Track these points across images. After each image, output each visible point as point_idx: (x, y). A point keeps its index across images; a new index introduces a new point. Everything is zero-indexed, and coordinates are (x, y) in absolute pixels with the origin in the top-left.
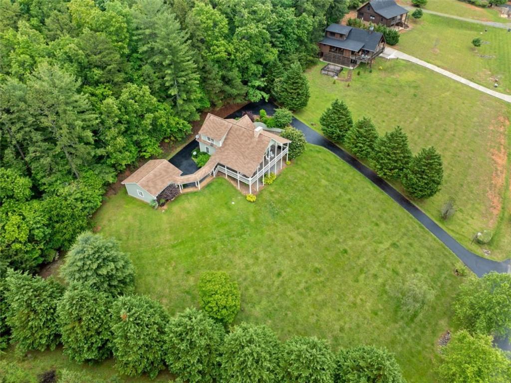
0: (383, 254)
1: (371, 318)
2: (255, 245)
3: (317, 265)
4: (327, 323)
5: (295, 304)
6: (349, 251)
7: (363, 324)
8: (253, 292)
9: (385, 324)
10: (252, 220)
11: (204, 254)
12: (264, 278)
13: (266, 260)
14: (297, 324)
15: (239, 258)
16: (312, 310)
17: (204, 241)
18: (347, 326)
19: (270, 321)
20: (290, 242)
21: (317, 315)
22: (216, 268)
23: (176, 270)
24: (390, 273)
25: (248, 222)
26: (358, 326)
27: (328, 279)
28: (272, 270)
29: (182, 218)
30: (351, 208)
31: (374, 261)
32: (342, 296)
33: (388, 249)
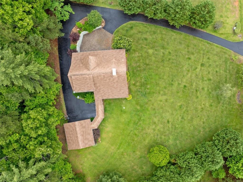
0: (200, 74)
1: (211, 109)
2: (150, 118)
3: (179, 104)
4: (197, 125)
5: (182, 128)
6: (186, 85)
7: (209, 114)
8: (164, 137)
9: (216, 107)
10: (139, 108)
11: (133, 140)
12: (164, 128)
13: (159, 121)
14: (188, 134)
15: (148, 129)
16: (189, 125)
17: (128, 136)
18: (205, 120)
19: (178, 141)
20: (162, 103)
21: (192, 125)
22: (143, 141)
23: (128, 155)
24: (208, 82)
25: (138, 111)
26: (208, 116)
27: (187, 107)
28: (165, 122)
29: (110, 136)
30: (173, 58)
31: (199, 81)
32: (196, 109)
33: (201, 69)
